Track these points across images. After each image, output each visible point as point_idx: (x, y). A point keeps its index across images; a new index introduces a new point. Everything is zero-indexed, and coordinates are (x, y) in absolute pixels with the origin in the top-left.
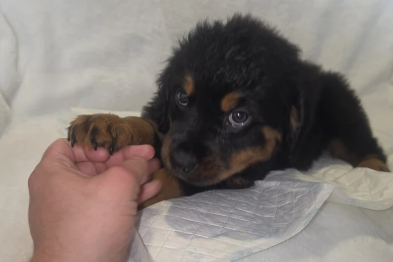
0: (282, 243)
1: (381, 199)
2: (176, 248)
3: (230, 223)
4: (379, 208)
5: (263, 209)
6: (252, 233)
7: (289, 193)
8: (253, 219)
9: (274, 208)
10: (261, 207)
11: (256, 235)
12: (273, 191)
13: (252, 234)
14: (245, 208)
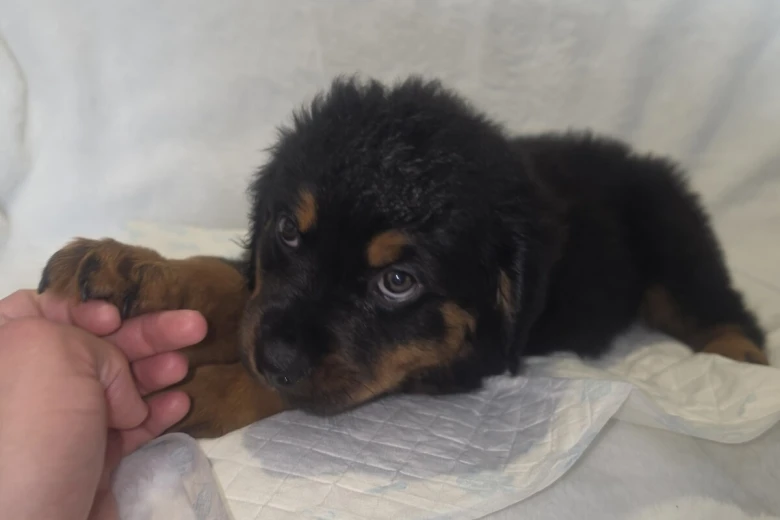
0: (515, 505)
1: (737, 421)
2: (293, 510)
3: (413, 463)
4: (731, 439)
5: (486, 435)
6: (455, 484)
7: (542, 402)
8: (463, 455)
9: (512, 432)
10: (486, 430)
11: (464, 489)
12: (513, 397)
13: (456, 487)
14: (451, 432)
